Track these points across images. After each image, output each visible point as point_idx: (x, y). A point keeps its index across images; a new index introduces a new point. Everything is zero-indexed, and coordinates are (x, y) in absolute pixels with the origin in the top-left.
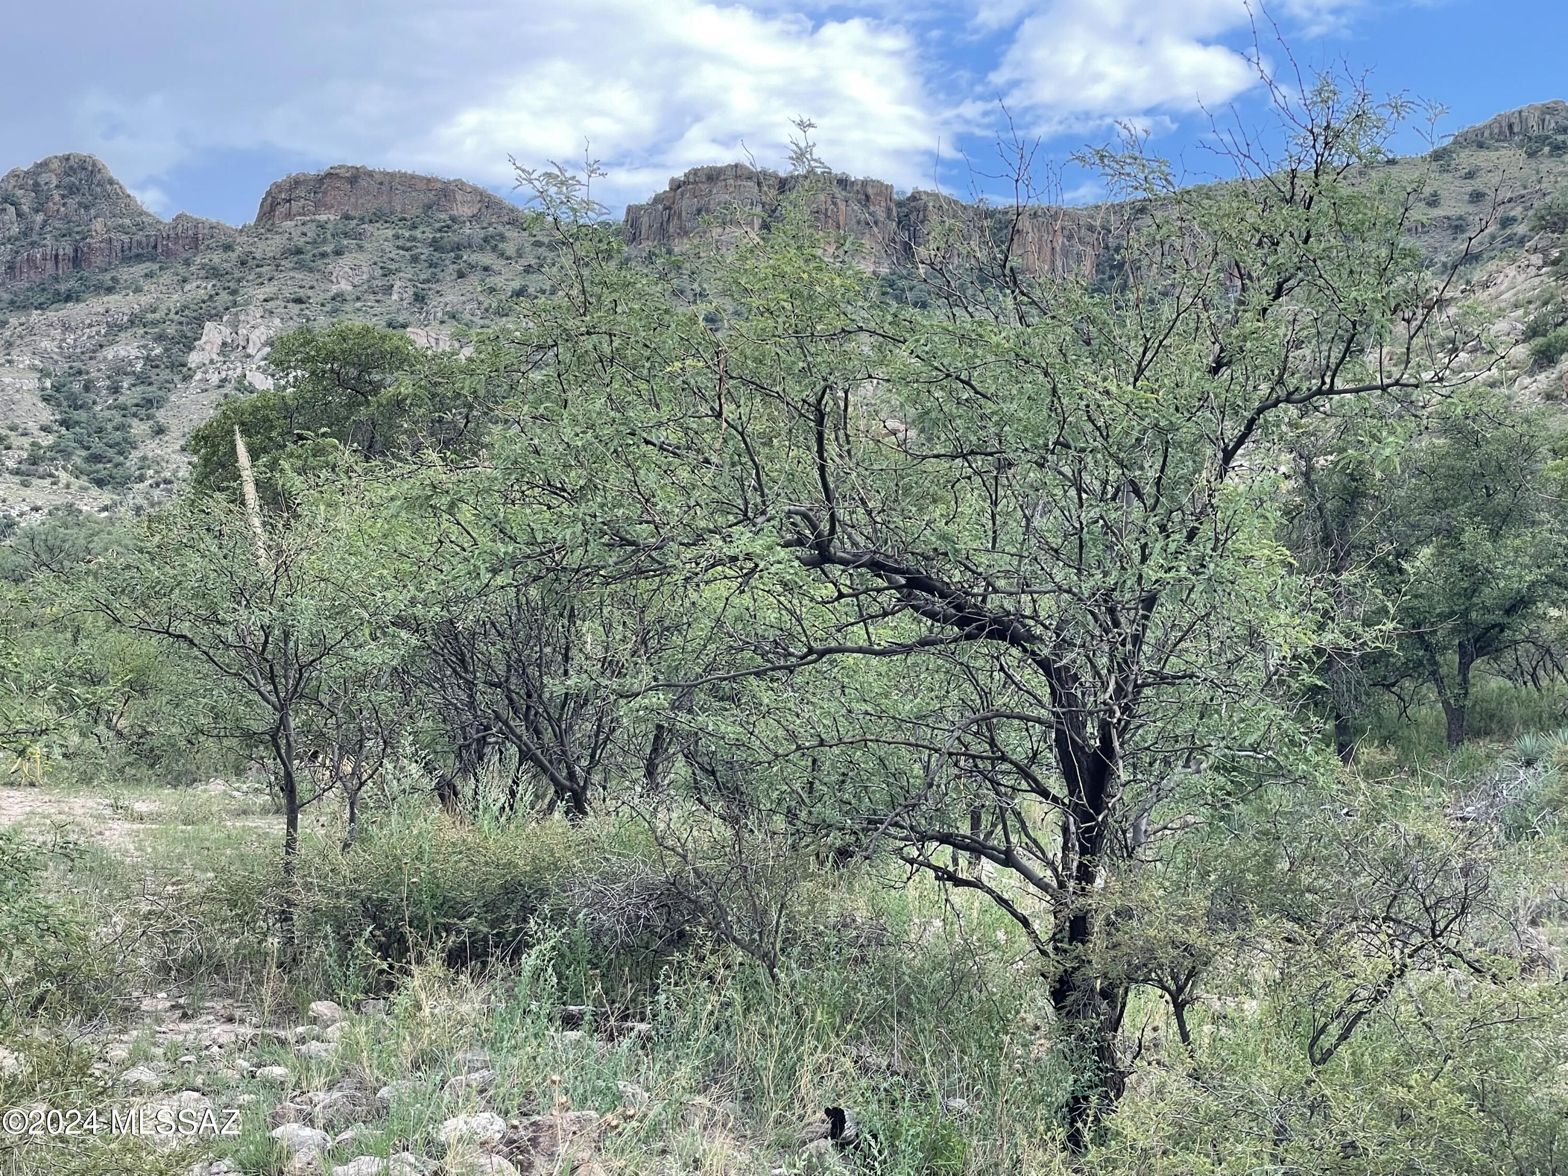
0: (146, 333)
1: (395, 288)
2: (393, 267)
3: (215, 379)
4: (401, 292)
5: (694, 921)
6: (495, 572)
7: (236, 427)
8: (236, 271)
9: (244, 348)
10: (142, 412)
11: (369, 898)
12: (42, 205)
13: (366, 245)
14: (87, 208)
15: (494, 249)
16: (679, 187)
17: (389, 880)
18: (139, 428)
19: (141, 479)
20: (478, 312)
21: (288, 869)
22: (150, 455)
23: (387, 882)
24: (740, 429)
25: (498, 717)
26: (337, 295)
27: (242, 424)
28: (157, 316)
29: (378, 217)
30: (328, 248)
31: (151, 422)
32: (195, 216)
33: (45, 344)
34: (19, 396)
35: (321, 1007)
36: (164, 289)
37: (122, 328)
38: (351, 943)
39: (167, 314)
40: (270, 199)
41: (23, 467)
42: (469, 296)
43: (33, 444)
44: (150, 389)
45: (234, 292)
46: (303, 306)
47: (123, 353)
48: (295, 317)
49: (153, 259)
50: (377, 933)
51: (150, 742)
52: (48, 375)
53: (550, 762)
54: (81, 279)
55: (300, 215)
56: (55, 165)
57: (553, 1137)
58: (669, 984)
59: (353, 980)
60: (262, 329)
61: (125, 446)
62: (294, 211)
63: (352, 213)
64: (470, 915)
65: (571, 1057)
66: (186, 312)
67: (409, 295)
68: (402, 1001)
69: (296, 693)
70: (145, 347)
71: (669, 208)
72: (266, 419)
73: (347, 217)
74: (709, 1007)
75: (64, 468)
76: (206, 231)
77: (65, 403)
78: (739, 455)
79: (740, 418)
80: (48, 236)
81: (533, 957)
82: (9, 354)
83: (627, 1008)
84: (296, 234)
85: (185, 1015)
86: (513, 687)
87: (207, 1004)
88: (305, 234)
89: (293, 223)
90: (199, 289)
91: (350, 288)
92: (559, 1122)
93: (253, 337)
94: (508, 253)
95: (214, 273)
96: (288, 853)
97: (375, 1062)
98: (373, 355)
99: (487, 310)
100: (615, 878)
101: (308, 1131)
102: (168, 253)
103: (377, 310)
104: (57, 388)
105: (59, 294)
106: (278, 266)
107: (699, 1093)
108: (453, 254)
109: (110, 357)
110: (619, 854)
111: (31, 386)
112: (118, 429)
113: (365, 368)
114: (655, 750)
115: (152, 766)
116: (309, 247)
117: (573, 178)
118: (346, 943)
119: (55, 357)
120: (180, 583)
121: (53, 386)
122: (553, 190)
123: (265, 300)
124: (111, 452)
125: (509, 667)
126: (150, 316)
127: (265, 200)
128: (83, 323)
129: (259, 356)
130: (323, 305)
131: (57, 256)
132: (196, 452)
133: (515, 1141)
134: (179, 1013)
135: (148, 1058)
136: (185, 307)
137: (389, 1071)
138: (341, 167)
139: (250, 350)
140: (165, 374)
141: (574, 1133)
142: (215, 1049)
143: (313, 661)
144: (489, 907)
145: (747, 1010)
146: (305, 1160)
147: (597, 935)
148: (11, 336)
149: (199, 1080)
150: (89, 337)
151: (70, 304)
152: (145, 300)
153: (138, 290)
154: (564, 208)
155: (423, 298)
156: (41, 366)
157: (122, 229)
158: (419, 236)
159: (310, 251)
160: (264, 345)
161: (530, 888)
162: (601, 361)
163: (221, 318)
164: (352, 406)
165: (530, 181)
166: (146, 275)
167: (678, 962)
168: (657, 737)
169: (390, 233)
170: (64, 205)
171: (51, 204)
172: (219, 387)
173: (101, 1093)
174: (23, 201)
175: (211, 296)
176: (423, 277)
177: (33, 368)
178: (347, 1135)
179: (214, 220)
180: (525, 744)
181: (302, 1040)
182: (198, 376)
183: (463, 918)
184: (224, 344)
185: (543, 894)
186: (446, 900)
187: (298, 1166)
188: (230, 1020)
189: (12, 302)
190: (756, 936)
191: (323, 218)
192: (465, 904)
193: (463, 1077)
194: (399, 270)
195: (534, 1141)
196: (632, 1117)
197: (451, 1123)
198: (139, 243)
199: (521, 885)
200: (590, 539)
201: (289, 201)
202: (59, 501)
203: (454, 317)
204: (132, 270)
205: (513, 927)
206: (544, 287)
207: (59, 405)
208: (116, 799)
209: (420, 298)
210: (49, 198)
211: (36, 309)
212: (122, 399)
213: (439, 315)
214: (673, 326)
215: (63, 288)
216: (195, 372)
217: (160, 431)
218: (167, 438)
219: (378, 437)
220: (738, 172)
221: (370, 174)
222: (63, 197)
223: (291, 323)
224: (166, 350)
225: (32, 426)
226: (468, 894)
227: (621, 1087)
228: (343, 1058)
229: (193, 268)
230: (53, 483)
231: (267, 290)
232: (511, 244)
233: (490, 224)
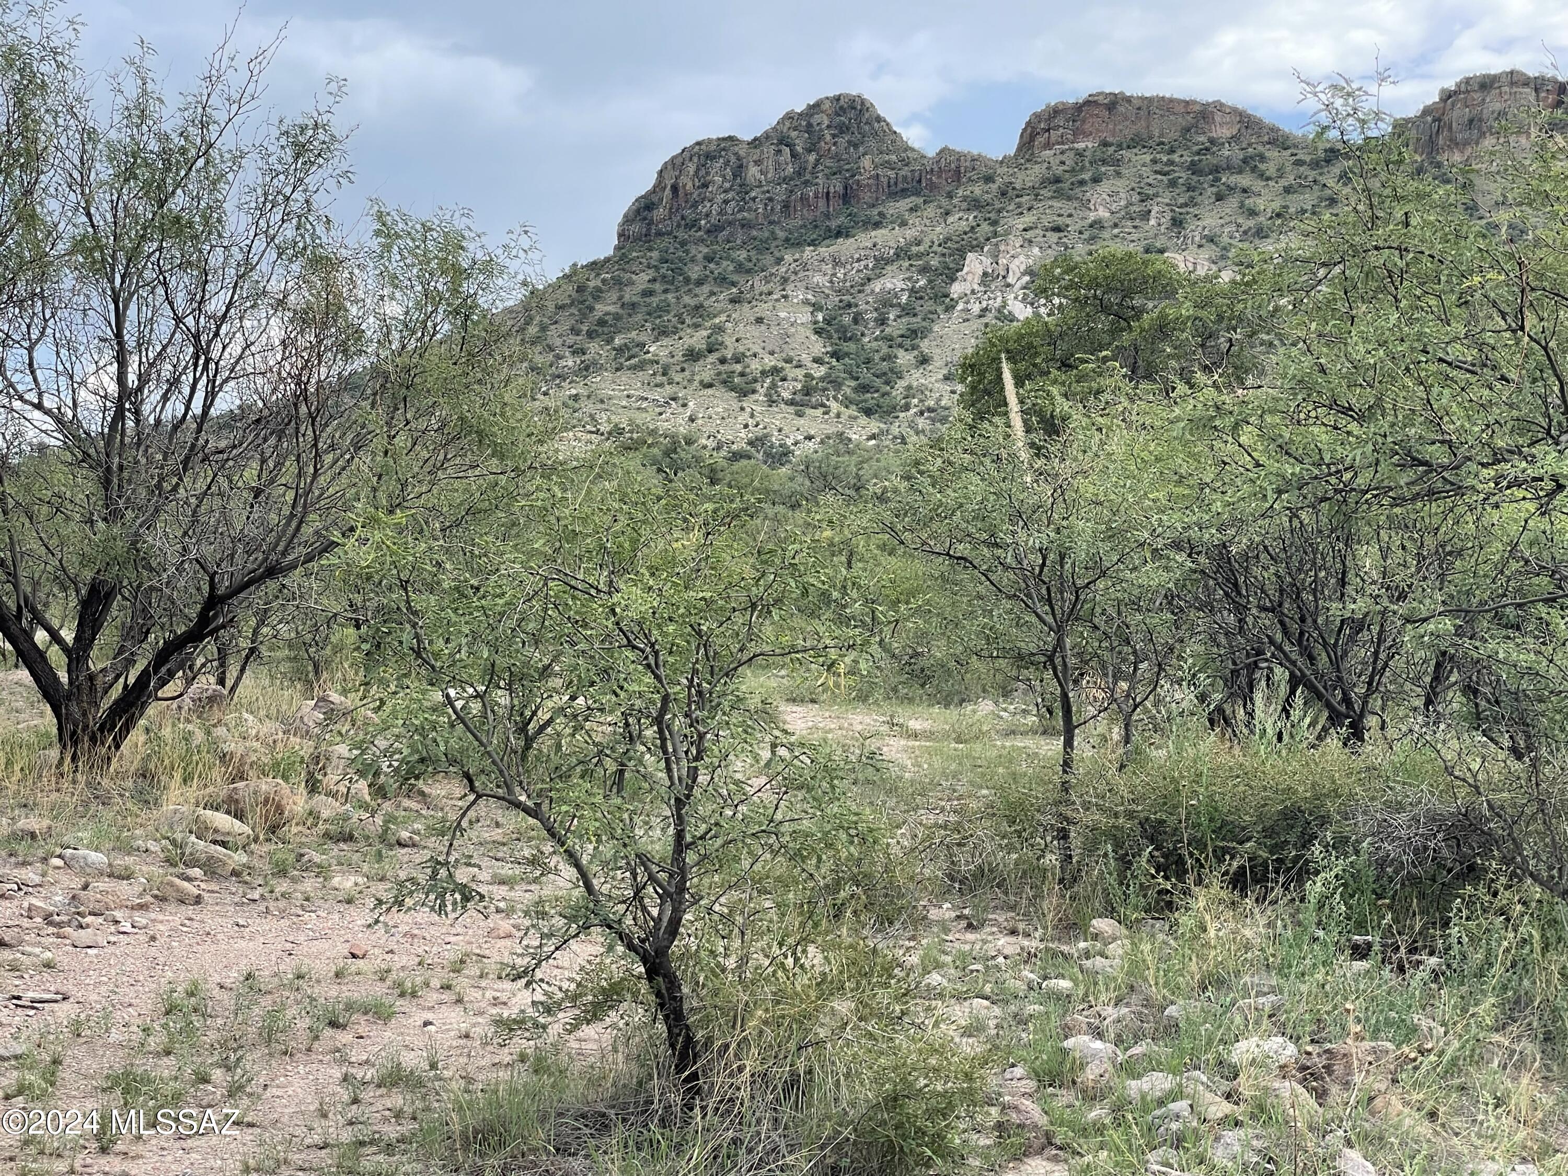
0: (911, 265)
1: (1153, 213)
2: (1151, 192)
3: (976, 308)
4: (1159, 217)
5: (1487, 854)
6: (1280, 492)
7: (1003, 356)
8: (996, 202)
9: (1004, 277)
10: (908, 342)
11: (1147, 819)
12: (814, 145)
13: (1124, 171)
14: (856, 146)
15: (1254, 169)
16: (1450, 97)
17: (1169, 801)
18: (904, 358)
19: (907, 408)
20: (1237, 235)
21: (1065, 787)
22: (915, 384)
23: (1165, 804)
24: (1543, 343)
25: (1272, 641)
26: (1095, 222)
27: (1008, 351)
28: (921, 248)
29: (1136, 142)
30: (1086, 176)
31: (916, 352)
32: (958, 149)
33: (818, 279)
34: (793, 330)
35: (1103, 925)
36: (928, 222)
37: (889, 262)
38: (1130, 863)
39: (930, 247)
40: (1029, 130)
41: (798, 398)
42: (1228, 219)
43: (807, 376)
44: (914, 320)
45: (995, 223)
46: (1062, 234)
47: (889, 286)
48: (1054, 246)
49: (917, 194)
50: (1156, 853)
51: (923, 662)
52: (820, 309)
53: (1325, 688)
54: (850, 215)
55: (1058, 143)
56: (827, 105)
57: (1348, 1066)
58: (1461, 918)
59: (1133, 899)
60: (1022, 258)
61: (891, 376)
62: (1053, 139)
63: (1109, 139)
64: (1249, 839)
65: (1362, 987)
66: (949, 244)
67: (1166, 220)
68: (1186, 921)
69: (1073, 615)
70: (909, 279)
71: (1439, 120)
72: (1031, 346)
73: (1105, 144)
74: (1506, 943)
75: (835, 398)
76: (968, 164)
77: (835, 336)
78: (1541, 371)
79: (1543, 332)
80: (820, 175)
81: (1319, 884)
82: (784, 290)
83: (1415, 941)
84: (1054, 162)
85: (970, 926)
86: (1286, 611)
87: (990, 916)
88: (1063, 163)
89: (1053, 152)
90: (960, 221)
91: (1107, 215)
92: (1354, 1050)
93: (1012, 266)
94: (1268, 174)
95: (975, 204)
96: (1065, 772)
97: (1161, 981)
98: (1135, 280)
99: (1245, 233)
100: (1399, 807)
101: (1098, 1044)
102: (932, 186)
103: (1135, 237)
104: (828, 322)
105: (830, 231)
106: (1037, 195)
107: (1497, 1030)
108: (1211, 177)
109: (877, 290)
110: (1404, 783)
111: (804, 320)
112: (884, 360)
113: (1128, 294)
114: (1436, 678)
115: (923, 686)
116: (1067, 175)
117: (1360, 89)
118: (1125, 862)
119: (827, 291)
120: (961, 505)
121: (824, 319)
122: (1339, 102)
123: (1025, 230)
124: (878, 382)
125: (1282, 591)
126: (915, 249)
127: (1024, 130)
128: (852, 257)
129: (1018, 285)
130: (1081, 233)
131: (828, 193)
132: (963, 380)
133: (1308, 1068)
134: (964, 923)
135: (938, 966)
136: (948, 239)
137: (1176, 990)
138: (1099, 94)
139: (1010, 280)
140: (929, 305)
141: (1370, 1063)
142: (1001, 959)
143: (1089, 583)
144: (1269, 832)
145: (1545, 948)
146: (1098, 1072)
147: (1382, 864)
148: (786, 272)
149: (988, 989)
150: (858, 271)
151: (840, 240)
152: (910, 233)
153: (904, 224)
154: (1350, 120)
155: (1181, 222)
156: (813, 300)
157: (888, 165)
158: (1177, 160)
159: (1069, 179)
160: (1023, 274)
161: (1310, 815)
162: (1390, 277)
163: (982, 248)
164: (1115, 332)
165: (1315, 94)
166: (911, 209)
167: (1470, 896)
168: (1438, 665)
169: (1148, 158)
170: (835, 144)
171: (823, 144)
172: (980, 316)
173: (904, 995)
174: (797, 141)
175: (973, 228)
176: (1181, 201)
177: (806, 302)
178: (1137, 1050)
179: (975, 152)
180: (1300, 670)
181: (1087, 955)
182: (960, 306)
183: (1241, 843)
184: (985, 274)
185: (1324, 821)
186: (1224, 823)
187: (1091, 1077)
188: (1013, 932)
189: (787, 240)
190: (1555, 872)
191: (1081, 145)
192: (1244, 829)
193: (1252, 1001)
194: (1156, 195)
195: (1328, 1068)
196: (1429, 1051)
197: (1242, 1045)
198: (905, 178)
199: (1300, 811)
200: (1382, 459)
201: (1048, 130)
202: (831, 430)
203: (1212, 241)
204: (898, 205)
205: (1293, 853)
206: (1305, 207)
207: (830, 337)
208: (892, 717)
209: (1177, 223)
210: (821, 138)
211: (809, 245)
212: (888, 330)
213: (1197, 239)
214: (1471, 237)
215: (834, 224)
216: (957, 302)
217: (924, 360)
218: (930, 367)
219: (1140, 362)
220: (1515, 79)
221: (1129, 100)
222: (834, 136)
223: (1049, 251)
224: (930, 282)
225: (806, 359)
226: (1247, 818)
227: (1416, 1021)
228: (1129, 974)
229: (955, 201)
230: (825, 413)
231: (1027, 219)
232: (1272, 164)
233: (1250, 145)
